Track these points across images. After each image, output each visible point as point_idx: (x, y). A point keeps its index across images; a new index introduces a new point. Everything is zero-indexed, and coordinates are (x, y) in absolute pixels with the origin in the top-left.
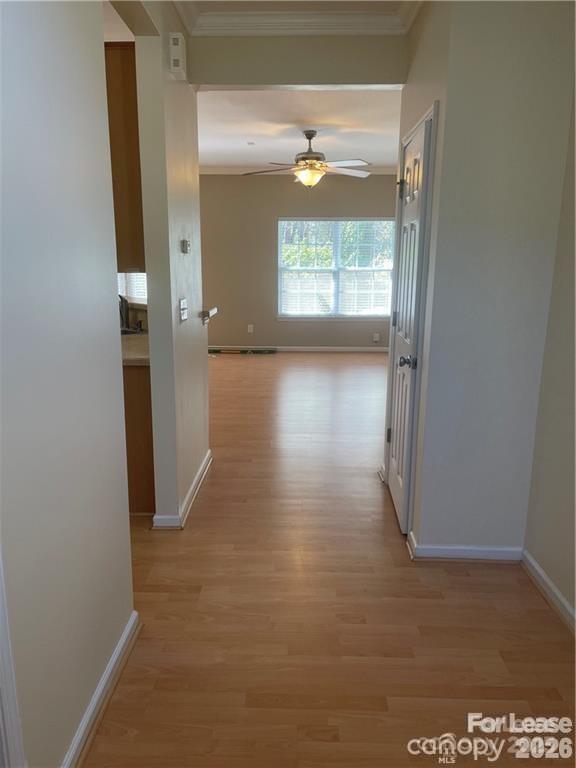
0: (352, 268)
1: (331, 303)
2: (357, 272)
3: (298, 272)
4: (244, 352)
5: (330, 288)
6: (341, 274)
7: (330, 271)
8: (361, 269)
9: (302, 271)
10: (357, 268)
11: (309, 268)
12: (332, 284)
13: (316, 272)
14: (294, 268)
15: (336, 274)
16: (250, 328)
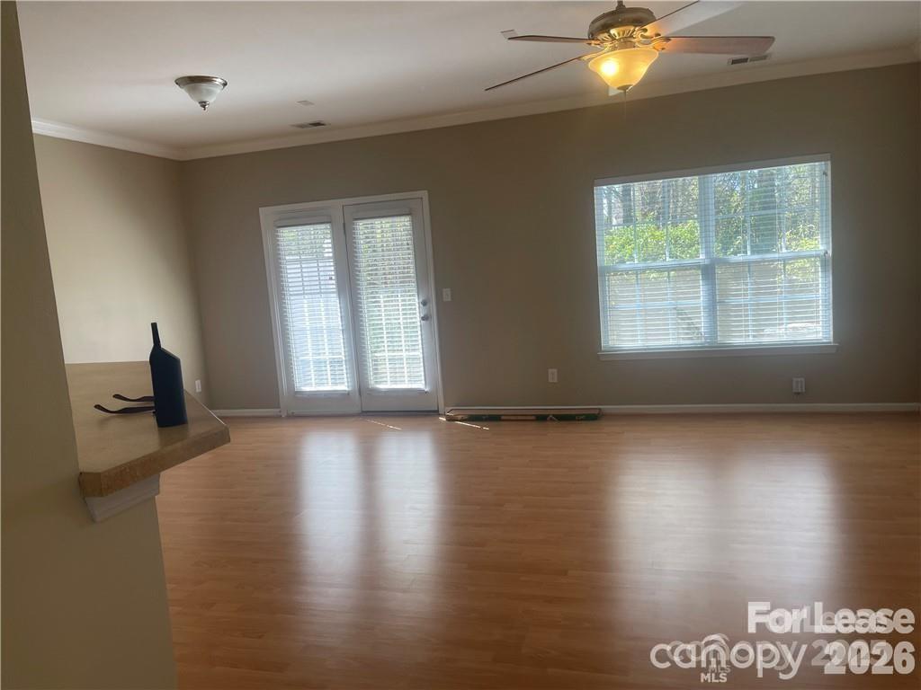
0: (740, 258)
1: (702, 322)
2: (748, 264)
3: (637, 271)
4: (541, 418)
5: (698, 296)
6: (718, 271)
7: (698, 266)
8: (756, 257)
9: (644, 270)
10: (750, 256)
11: (659, 263)
12: (702, 289)
13: (668, 269)
14: (628, 265)
15: (708, 272)
16: (553, 376)
